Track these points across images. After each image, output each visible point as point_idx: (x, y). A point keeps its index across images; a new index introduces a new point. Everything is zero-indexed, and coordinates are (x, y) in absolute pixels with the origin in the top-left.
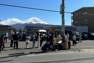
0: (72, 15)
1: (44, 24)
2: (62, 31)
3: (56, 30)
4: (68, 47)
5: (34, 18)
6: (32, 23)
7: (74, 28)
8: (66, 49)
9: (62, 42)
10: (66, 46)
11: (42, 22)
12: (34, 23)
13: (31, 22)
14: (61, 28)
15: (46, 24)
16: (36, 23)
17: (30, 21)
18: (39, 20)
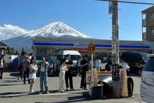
0: (144, 16)
1: (79, 37)
2: (113, 52)
3: (96, 51)
4: (127, 91)
5: (57, 23)
6: (53, 35)
7: (149, 47)
8: (121, 97)
9: (113, 79)
10: (121, 90)
11: (75, 34)
12: (56, 34)
13: (50, 34)
14: (111, 46)
15: (85, 36)
16: (61, 35)
17: (48, 31)
18: (68, 28)
